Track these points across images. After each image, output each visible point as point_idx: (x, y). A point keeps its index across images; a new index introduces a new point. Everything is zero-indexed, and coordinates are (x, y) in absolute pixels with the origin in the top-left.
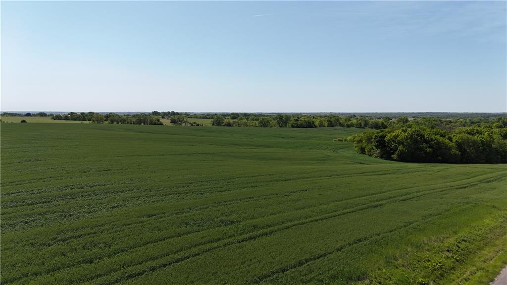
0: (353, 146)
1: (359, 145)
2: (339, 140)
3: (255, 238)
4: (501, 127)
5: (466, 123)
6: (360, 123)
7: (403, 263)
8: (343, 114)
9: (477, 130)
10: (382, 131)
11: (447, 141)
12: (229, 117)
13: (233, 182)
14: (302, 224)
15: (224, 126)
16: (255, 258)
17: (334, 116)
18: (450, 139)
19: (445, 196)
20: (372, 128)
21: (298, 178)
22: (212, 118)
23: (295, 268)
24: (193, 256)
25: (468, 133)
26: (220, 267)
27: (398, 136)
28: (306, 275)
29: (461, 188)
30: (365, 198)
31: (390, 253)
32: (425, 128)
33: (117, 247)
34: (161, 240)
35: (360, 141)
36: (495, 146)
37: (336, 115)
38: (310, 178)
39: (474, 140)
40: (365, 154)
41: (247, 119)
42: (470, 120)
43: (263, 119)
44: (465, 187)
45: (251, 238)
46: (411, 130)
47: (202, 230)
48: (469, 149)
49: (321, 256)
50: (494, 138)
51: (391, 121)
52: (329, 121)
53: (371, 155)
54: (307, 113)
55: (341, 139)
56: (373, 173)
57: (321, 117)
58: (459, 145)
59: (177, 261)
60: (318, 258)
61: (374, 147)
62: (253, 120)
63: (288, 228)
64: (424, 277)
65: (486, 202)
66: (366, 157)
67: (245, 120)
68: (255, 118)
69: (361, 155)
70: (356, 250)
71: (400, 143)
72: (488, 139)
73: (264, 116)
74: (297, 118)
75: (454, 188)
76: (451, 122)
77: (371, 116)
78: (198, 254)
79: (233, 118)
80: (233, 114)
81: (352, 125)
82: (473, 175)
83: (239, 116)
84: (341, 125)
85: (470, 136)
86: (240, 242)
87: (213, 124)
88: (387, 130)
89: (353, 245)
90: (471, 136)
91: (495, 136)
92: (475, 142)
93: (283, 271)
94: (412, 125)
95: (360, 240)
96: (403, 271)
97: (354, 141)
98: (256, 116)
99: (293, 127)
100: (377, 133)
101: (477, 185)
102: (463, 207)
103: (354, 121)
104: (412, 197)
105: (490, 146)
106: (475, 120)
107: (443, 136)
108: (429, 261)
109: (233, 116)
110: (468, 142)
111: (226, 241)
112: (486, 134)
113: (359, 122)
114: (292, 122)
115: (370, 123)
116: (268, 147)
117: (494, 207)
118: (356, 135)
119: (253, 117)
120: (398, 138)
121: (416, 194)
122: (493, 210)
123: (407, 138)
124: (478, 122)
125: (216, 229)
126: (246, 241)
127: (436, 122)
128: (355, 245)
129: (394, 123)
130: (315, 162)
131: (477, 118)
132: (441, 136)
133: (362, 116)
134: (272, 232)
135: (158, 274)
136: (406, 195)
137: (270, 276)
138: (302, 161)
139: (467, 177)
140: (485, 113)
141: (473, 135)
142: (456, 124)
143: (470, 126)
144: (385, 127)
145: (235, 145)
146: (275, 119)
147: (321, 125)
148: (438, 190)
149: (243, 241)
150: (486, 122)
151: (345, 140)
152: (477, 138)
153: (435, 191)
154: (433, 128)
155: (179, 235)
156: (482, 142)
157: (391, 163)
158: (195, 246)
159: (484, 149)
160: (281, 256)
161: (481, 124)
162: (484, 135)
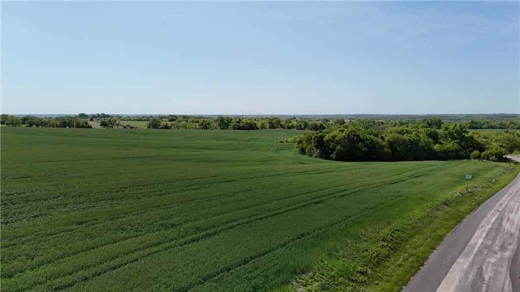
0: (294, 147)
1: (300, 145)
2: (280, 142)
3: (198, 240)
4: (426, 127)
5: (396, 124)
6: (301, 125)
7: (343, 254)
8: (283, 116)
9: (406, 130)
10: (321, 132)
11: (380, 140)
12: (167, 120)
13: (174, 185)
14: (247, 223)
15: (161, 128)
16: (199, 259)
17: (275, 119)
18: (383, 138)
19: (379, 191)
20: (312, 130)
21: (242, 179)
22: (148, 120)
23: (240, 265)
24: (132, 262)
25: (398, 133)
26: (161, 271)
27: (336, 136)
28: (251, 272)
29: (394, 183)
30: (307, 195)
31: (332, 245)
32: (360, 128)
33: (41, 259)
34: (94, 248)
35: (300, 142)
36: (421, 144)
37: (277, 117)
38: (254, 178)
39: (403, 139)
40: (305, 154)
41: (187, 121)
42: (400, 121)
43: (203, 121)
44: (397, 182)
45: (193, 240)
46: (348, 131)
47: (140, 235)
48: (399, 148)
49: (266, 253)
50: (421, 137)
51: (329, 122)
52: (270, 123)
53: (311, 156)
54: (248, 115)
55: (282, 140)
56: (313, 172)
57: (262, 119)
58: (391, 144)
59: (114, 268)
60: (263, 255)
61: (314, 148)
62: (193, 122)
63: (232, 228)
64: (362, 266)
65: (415, 195)
66: (306, 157)
67: (184, 122)
68: (195, 120)
69: (301, 155)
70: (299, 244)
71: (338, 143)
72: (416, 138)
73: (205, 118)
74: (238, 120)
75: (386, 183)
76: (383, 123)
77: (310, 118)
78: (137, 260)
79: (171, 120)
80: (171, 116)
81: (293, 127)
82: (403, 171)
83: (177, 118)
84: (282, 127)
85: (400, 136)
86: (182, 245)
87: (149, 127)
88: (325, 131)
89: (296, 240)
90: (401, 135)
91: (421, 135)
92: (404, 141)
93: (228, 270)
94: (348, 126)
95: (303, 235)
96: (344, 262)
97: (295, 142)
98: (196, 118)
99: (234, 129)
100: (316, 134)
101: (406, 180)
102: (395, 200)
103: (295, 123)
104: (350, 192)
105: (417, 144)
106: (403, 121)
107: (376, 136)
108: (366, 251)
109: (171, 118)
110: (398, 140)
111: (167, 245)
113: (299, 124)
114: (234, 123)
115: (309, 125)
116: (210, 149)
117: (422, 199)
118: (297, 136)
119: (193, 119)
120: (336, 138)
121: (353, 190)
122: (421, 201)
123: (344, 138)
124: (407, 123)
125: (157, 233)
126: (189, 243)
127: (369, 123)
128: (298, 240)
129: (332, 124)
130: (258, 163)
131: (406, 119)
132: (374, 136)
133: (302, 118)
134: (215, 233)
135: (91, 284)
136: (344, 191)
137: (214, 276)
138: (245, 163)
139: (398, 173)
141: (403, 134)
142: (387, 125)
143: (399, 126)
144: (324, 128)
145: (174, 147)
146: (216, 121)
147: (263, 127)
148: (372, 186)
149: (185, 243)
150: (413, 123)
151: (287, 141)
152: (406, 137)
153: (371, 186)
154: (367, 128)
155: (115, 242)
156: (410, 140)
157: (330, 163)
158: (133, 252)
159: (412, 147)
160: (226, 256)
161: (409, 125)
162: (412, 134)
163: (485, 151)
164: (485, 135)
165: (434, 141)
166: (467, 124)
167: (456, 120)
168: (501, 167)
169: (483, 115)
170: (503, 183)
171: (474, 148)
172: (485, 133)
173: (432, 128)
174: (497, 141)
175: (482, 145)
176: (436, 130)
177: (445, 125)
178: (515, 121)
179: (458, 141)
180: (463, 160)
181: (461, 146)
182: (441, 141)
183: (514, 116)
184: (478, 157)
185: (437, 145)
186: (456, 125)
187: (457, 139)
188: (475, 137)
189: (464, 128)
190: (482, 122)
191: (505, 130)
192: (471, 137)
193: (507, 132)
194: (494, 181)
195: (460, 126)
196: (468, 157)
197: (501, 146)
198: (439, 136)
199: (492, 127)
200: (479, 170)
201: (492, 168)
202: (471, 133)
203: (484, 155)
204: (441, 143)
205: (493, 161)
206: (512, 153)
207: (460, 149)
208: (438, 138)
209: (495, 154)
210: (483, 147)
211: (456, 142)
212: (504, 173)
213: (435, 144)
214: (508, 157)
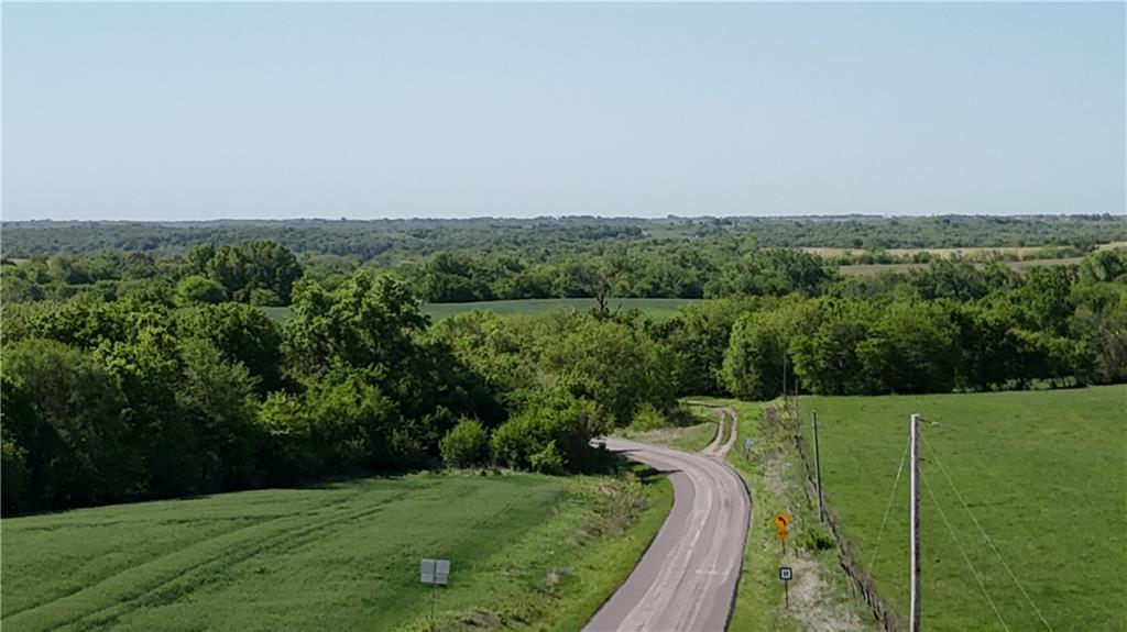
4: (212, 297)
5: (43, 278)
9: (100, 316)
25: (64, 336)
36: (189, 400)
39: (90, 376)
42: (64, 264)
48: (67, 426)
50: (185, 356)
72: (158, 364)
82: (92, 568)
85: (68, 353)
90: (76, 351)
91: (187, 347)
92: (93, 384)
105: (167, 401)
106: (93, 261)
110: (60, 382)
112: (145, 336)
124: (106, 275)
131: (100, 252)
139: (64, 584)
140: (136, 224)
141: (82, 343)
143: (69, 294)
150: (140, 274)
152: (103, 359)
156: (129, 377)
161: (122, 285)
162: (135, 341)
163: (504, 418)
164: (506, 333)
165: (259, 379)
166: (420, 276)
167: (366, 254)
168: (581, 499)
169: (494, 225)
170: (593, 585)
171: (459, 408)
172: (506, 320)
173: (246, 300)
174: (559, 363)
175: (494, 387)
176: (269, 313)
177: (315, 287)
178: (634, 254)
179: (377, 372)
180: (410, 478)
181: (394, 397)
182: (295, 373)
183: (628, 231)
184: (478, 456)
185: (278, 398)
186: (365, 285)
187: (376, 359)
188: (461, 343)
189: (406, 297)
190: (492, 262)
191: (594, 303)
192: (443, 349)
193: (602, 316)
194: (554, 578)
195: (388, 286)
196: (430, 460)
197: (578, 391)
198: (284, 348)
199: (537, 291)
200: (482, 525)
201: (544, 511)
202: (441, 322)
203: (505, 440)
204: (293, 388)
205: (547, 469)
206: (627, 423)
207: (392, 417)
208: (277, 357)
209: (555, 434)
210: (497, 398)
211: (371, 381)
212: (597, 532)
213: (261, 392)
214: (613, 443)
